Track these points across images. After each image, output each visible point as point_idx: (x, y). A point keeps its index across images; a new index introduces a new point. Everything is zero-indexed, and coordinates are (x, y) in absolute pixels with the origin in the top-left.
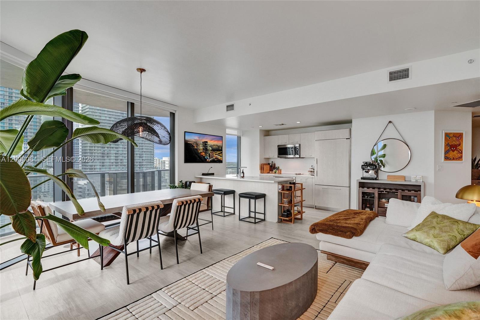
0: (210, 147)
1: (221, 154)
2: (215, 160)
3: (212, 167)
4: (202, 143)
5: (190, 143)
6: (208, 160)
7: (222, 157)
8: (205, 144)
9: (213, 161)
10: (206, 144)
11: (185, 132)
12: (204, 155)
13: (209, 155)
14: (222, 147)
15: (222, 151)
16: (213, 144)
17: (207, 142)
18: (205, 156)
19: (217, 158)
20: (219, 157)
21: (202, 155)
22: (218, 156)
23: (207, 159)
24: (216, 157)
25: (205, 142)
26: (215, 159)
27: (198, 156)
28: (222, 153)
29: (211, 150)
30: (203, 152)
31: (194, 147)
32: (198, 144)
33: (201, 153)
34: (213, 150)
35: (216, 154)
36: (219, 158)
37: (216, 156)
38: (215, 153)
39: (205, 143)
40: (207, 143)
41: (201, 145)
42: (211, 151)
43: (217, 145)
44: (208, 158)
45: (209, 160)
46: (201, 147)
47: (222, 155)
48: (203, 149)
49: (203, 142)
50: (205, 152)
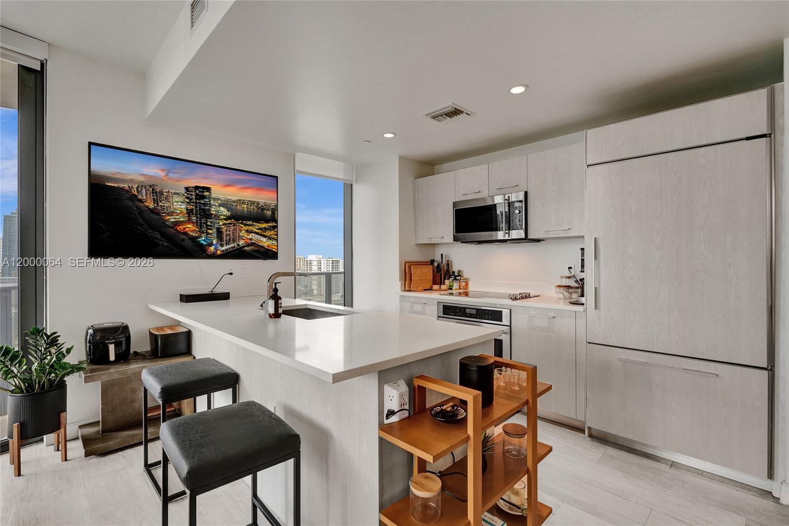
0: (220, 205)
1: (272, 232)
2: (246, 248)
3: (231, 274)
4: (183, 191)
5: (121, 185)
6: (212, 248)
7: (277, 240)
8: (197, 195)
9: (238, 254)
10: (204, 197)
11: (90, 144)
12: (193, 231)
13: (219, 232)
14: (274, 210)
15: (276, 222)
16: (234, 198)
17: (208, 189)
18: (200, 237)
19: (253, 244)
20: (264, 240)
21: (185, 233)
22: (257, 236)
23: (211, 244)
24: (251, 239)
25: (197, 188)
26: (248, 245)
27: (164, 235)
28: (276, 227)
29: (228, 218)
30: (189, 221)
31: (141, 201)
32: (161, 193)
33: (177, 223)
34: (237, 217)
35: (248, 232)
36: (265, 245)
37: (246, 235)
38: (247, 228)
39: (199, 195)
40: (206, 194)
41: (176, 198)
42: (225, 219)
43: (252, 203)
44: (214, 242)
45: (216, 249)
46: (179, 206)
47: (277, 235)
48: (190, 212)
49: (187, 189)
50: (199, 222)
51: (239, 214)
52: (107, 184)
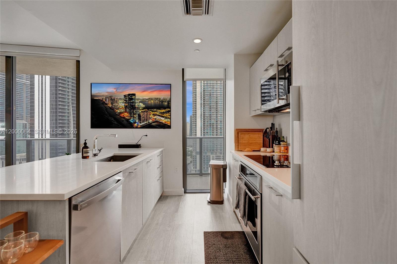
0: (140, 102)
1: (168, 114)
2: (153, 124)
3: (147, 136)
4: (123, 97)
5: (99, 98)
6: (136, 124)
7: (170, 119)
8: (129, 98)
9: (149, 126)
10: (132, 99)
11: (91, 84)
12: (127, 116)
13: (139, 116)
14: (169, 102)
15: (170, 108)
16: (147, 98)
17: (134, 95)
18: (131, 119)
19: (156, 122)
20: (163, 119)
21: (124, 118)
22: (159, 117)
23: (135, 123)
24: (155, 119)
25: (129, 95)
26: (154, 122)
27: (115, 119)
28: (170, 111)
29: (144, 108)
30: (126, 112)
31: (106, 104)
32: (114, 99)
33: (121, 113)
34: (148, 108)
35: (154, 115)
36: (164, 122)
37: (153, 117)
38: (153, 113)
39: (130, 98)
40: (133, 97)
41: (120, 101)
42: (142, 109)
43: (156, 99)
44: (137, 121)
45: (138, 125)
46: (121, 104)
47: (170, 116)
48: (126, 107)
49: (125, 96)
50: (130, 111)
51: (149, 106)
52: (95, 98)
